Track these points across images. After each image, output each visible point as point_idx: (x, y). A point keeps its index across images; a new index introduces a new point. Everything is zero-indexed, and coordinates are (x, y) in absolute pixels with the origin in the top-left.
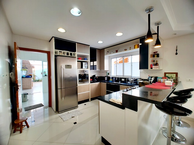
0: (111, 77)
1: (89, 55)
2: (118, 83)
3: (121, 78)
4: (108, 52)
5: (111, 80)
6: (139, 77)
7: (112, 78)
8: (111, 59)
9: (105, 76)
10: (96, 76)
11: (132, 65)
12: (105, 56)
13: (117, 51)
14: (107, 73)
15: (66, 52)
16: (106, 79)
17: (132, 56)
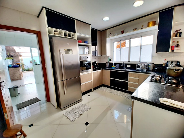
0: (113, 63)
1: (91, 37)
2: (123, 70)
3: (126, 65)
4: (110, 34)
5: (113, 66)
6: (150, 62)
7: (115, 64)
8: (114, 42)
9: (107, 63)
10: (97, 63)
11: (141, 49)
12: (107, 39)
13: (123, 32)
14: (109, 58)
15: (63, 31)
16: (107, 65)
17: (142, 38)
